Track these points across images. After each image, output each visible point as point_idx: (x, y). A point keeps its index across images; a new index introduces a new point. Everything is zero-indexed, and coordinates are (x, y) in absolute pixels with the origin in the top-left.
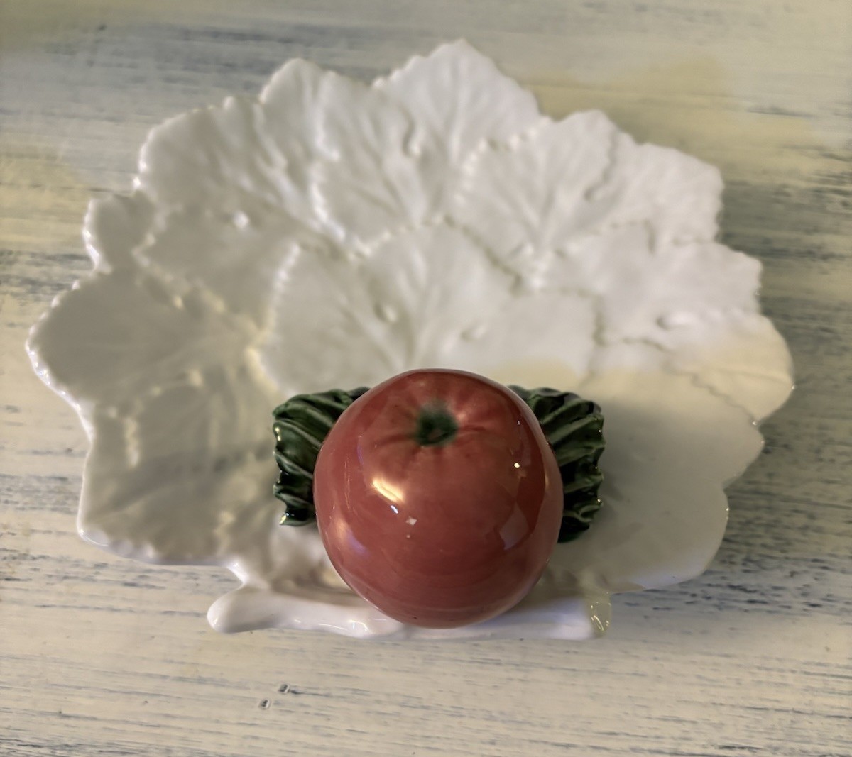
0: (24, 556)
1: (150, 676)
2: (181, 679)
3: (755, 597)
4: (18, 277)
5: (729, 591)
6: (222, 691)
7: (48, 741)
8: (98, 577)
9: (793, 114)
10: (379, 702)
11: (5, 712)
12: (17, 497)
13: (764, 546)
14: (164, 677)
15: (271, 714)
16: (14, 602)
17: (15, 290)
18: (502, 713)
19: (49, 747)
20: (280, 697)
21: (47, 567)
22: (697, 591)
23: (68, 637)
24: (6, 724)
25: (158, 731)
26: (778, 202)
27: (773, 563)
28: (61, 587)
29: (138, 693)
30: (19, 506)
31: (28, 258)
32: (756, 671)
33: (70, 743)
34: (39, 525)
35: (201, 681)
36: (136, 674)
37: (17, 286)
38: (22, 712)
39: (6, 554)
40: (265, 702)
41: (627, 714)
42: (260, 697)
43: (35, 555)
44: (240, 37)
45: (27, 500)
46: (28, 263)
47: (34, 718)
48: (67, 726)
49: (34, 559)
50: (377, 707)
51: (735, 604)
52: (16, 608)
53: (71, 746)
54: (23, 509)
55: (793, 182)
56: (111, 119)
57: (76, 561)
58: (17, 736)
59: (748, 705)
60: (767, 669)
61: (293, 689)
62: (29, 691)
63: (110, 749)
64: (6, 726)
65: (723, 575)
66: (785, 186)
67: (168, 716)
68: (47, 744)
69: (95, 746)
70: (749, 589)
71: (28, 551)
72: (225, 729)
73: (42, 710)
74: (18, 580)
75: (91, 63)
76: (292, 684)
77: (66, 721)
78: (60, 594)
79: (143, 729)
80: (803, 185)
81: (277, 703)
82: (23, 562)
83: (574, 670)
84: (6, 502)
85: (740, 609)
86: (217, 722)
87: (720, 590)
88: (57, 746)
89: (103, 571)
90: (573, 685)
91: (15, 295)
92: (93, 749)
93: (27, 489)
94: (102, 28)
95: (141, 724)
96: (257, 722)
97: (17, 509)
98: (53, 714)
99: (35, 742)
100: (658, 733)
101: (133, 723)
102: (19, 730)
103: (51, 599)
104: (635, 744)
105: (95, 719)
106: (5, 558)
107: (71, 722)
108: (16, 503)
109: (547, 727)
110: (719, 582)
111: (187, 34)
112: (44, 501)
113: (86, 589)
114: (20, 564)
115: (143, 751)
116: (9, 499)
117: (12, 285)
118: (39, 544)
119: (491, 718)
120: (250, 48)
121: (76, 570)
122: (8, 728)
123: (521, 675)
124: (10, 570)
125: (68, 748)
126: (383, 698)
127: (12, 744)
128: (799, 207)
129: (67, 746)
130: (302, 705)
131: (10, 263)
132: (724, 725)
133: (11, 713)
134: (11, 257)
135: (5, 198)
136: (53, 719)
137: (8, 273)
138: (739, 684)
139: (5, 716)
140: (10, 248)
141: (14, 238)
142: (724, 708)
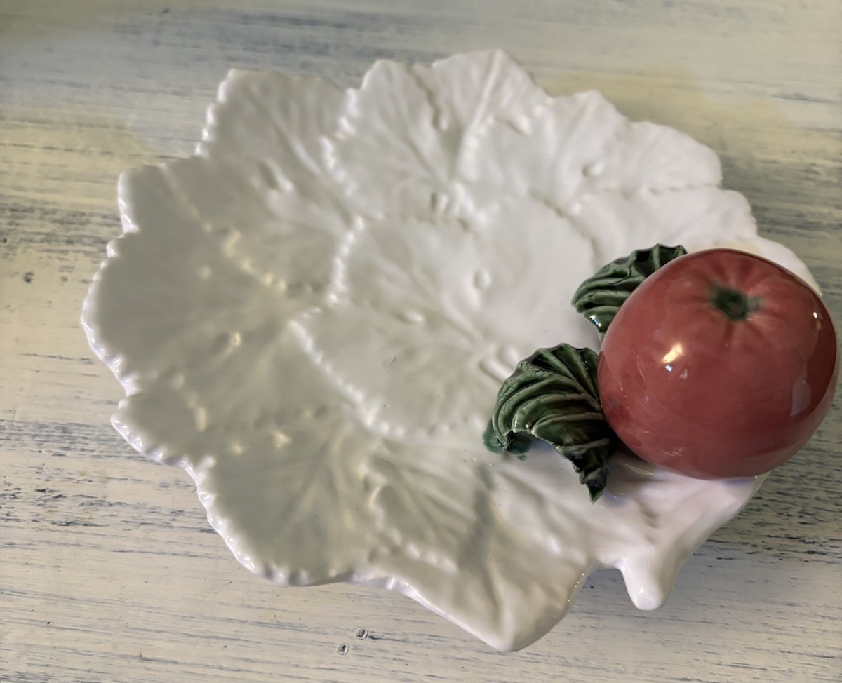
0: (101, 503)
1: (229, 620)
2: (260, 624)
3: (813, 548)
4: (90, 237)
5: (788, 542)
6: (301, 635)
8: (174, 524)
9: (816, 101)
10: (455, 647)
11: (86, 655)
12: (93, 445)
13: (817, 499)
14: (243, 622)
15: (350, 658)
16: (93, 547)
17: (88, 249)
18: (577, 659)
20: (358, 641)
21: (124, 513)
22: (758, 541)
23: (146, 582)
24: (87, 667)
25: (238, 675)
26: (807, 179)
27: (828, 516)
28: (138, 533)
29: (218, 638)
30: (94, 454)
31: (99, 219)
32: (820, 619)
34: (115, 473)
35: (280, 626)
36: (214, 619)
37: (90, 245)
38: (104, 655)
39: (84, 500)
40: (344, 647)
41: (698, 660)
42: (339, 642)
43: (112, 502)
44: (296, 22)
45: (103, 448)
46: (99, 224)
47: (115, 661)
48: (147, 669)
49: (111, 505)
50: (454, 653)
51: (796, 554)
52: (94, 552)
54: (99, 457)
55: (820, 161)
56: (176, 94)
57: (152, 509)
58: (98, 679)
59: (815, 653)
60: (830, 618)
61: (370, 634)
62: (109, 634)
64: (88, 669)
65: (782, 527)
66: (814, 165)
67: (248, 660)
70: (807, 540)
71: (105, 497)
72: (305, 673)
73: (122, 653)
74: (96, 525)
75: (156, 43)
76: (369, 631)
77: (146, 664)
78: (137, 539)
79: (223, 673)
80: (830, 164)
81: (355, 648)
82: (100, 508)
83: (644, 618)
84: (83, 450)
85: (800, 560)
86: (297, 666)
87: (779, 541)
89: (179, 518)
90: (644, 632)
91: (87, 254)
93: (102, 438)
94: (166, 11)
95: (221, 669)
96: (337, 667)
97: (93, 456)
98: (133, 657)
101: (213, 667)
102: (100, 673)
103: (129, 545)
105: (175, 663)
106: (83, 504)
107: (152, 665)
108: (93, 451)
109: (621, 672)
110: (778, 533)
111: (246, 19)
112: (119, 449)
113: (162, 535)
114: (97, 510)
116: (86, 447)
117: (84, 244)
118: (115, 491)
119: (566, 664)
120: (307, 31)
121: (153, 516)
122: (89, 671)
123: (593, 623)
124: (88, 516)
126: (459, 643)
128: (828, 184)
130: (380, 650)
131: (83, 224)
132: (793, 672)
133: (92, 655)
134: (84, 218)
135: (77, 163)
136: (133, 662)
137: (81, 233)
138: (805, 632)
139: (86, 658)
140: (82, 210)
141: (86, 201)
142: (792, 655)
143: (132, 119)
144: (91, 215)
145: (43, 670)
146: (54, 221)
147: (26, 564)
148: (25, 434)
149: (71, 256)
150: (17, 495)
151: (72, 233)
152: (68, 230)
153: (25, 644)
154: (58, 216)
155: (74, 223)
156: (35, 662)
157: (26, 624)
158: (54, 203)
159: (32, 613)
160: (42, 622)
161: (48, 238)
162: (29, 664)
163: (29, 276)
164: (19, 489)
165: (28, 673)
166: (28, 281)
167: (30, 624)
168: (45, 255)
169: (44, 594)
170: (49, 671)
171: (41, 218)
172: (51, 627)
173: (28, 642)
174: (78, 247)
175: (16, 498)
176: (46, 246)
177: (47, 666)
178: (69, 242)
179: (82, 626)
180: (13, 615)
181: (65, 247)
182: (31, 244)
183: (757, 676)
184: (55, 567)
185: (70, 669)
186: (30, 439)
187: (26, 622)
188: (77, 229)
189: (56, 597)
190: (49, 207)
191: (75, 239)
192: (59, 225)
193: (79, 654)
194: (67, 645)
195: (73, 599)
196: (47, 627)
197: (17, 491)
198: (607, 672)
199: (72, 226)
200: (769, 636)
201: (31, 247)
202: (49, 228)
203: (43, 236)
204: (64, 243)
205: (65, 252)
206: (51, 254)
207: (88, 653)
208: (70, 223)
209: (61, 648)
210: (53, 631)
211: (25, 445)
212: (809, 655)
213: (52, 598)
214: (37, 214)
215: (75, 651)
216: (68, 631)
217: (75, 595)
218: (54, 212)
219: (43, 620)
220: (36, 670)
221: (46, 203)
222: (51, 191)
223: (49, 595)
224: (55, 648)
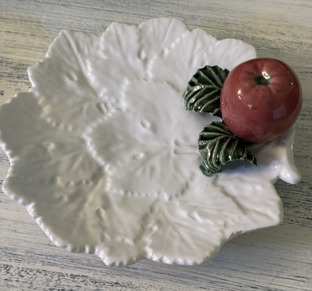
5: (307, 220)
7: (45, 253)
11: (29, 242)
19: (46, 256)
22: (294, 219)
24: (30, 247)
33: (53, 255)
38: (36, 243)
41: (260, 261)
47: (40, 246)
48: (52, 249)
51: (309, 225)
53: (53, 256)
58: (33, 251)
59: (308, 262)
62: (37, 236)
63: (68, 258)
65: (305, 214)
68: (45, 254)
69: (62, 257)
73: (42, 243)
77: (51, 247)
87: (303, 219)
88: (48, 256)
90: (240, 249)
91: (26, 83)
92: (61, 258)
98: (47, 245)
99: (40, 253)
100: (271, 269)
102: (34, 249)
104: (261, 272)
110: (303, 216)
115: (79, 260)
122: (31, 248)
125: (52, 257)
127: (32, 254)
129: (52, 256)
131: (24, 69)
132: (297, 269)
133: (31, 243)
134: (24, 67)
135: (21, 40)
136: (47, 246)
137: (23, 73)
138: (306, 255)
139: (29, 244)
140: (24, 63)
141: (25, 58)
142: (298, 262)
143: (44, 18)
144: (27, 65)
145: (14, 247)
146: (12, 68)
147: (6, 209)
148: (4, 159)
149: (19, 84)
150: (2, 183)
151: (19, 73)
152: (18, 72)
153: (8, 238)
154: (13, 65)
155: (20, 69)
156: (12, 244)
157: (8, 230)
158: (11, 59)
159: (9, 227)
160: (13, 230)
161: (10, 75)
162: (9, 244)
163: (3, 92)
164: (3, 181)
165: (8, 247)
166: (2, 94)
167: (9, 231)
168: (8, 83)
169: (13, 220)
170: (16, 247)
171: (6, 66)
172: (16, 232)
173: (8, 237)
174: (22, 80)
175: (1, 184)
176: (8, 79)
177: (15, 245)
178: (19, 77)
179: (27, 232)
180: (2, 227)
181: (17, 80)
182: (2, 78)
183: (282, 269)
184: (17, 210)
185: (24, 247)
186: (6, 161)
187: (7, 230)
188: (21, 72)
189: (18, 221)
190: (9, 61)
191: (21, 76)
192: (13, 69)
193: (27, 242)
194: (22, 238)
195: (24, 223)
196: (15, 232)
197: (2, 181)
198: (224, 262)
199: (19, 70)
200: (291, 255)
201: (2, 79)
202: (10, 71)
203: (7, 74)
204: (16, 78)
205: (17, 82)
206: (11, 83)
207: (30, 242)
208: (18, 69)
209: (20, 240)
210: (17, 233)
211: (4, 164)
212: (305, 263)
213: (17, 222)
214: (4, 64)
215: (25, 241)
216: (22, 234)
217: (25, 221)
218: (11, 63)
219: (13, 229)
220: (11, 246)
221: (8, 59)
222: (10, 53)
223: (15, 220)
224: (18, 239)
